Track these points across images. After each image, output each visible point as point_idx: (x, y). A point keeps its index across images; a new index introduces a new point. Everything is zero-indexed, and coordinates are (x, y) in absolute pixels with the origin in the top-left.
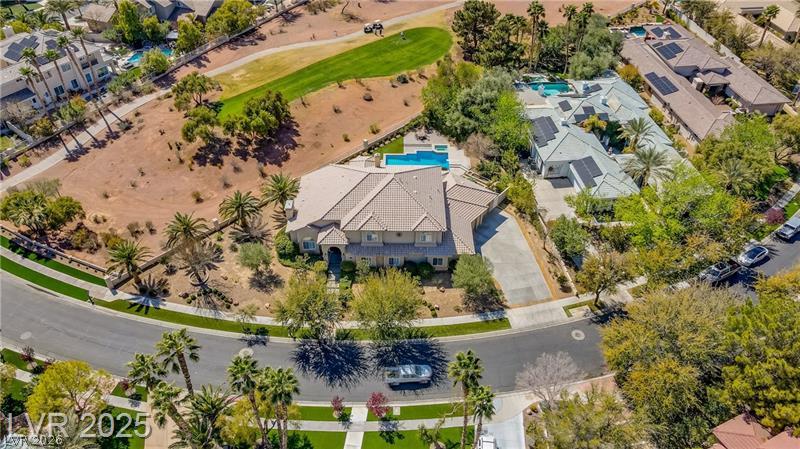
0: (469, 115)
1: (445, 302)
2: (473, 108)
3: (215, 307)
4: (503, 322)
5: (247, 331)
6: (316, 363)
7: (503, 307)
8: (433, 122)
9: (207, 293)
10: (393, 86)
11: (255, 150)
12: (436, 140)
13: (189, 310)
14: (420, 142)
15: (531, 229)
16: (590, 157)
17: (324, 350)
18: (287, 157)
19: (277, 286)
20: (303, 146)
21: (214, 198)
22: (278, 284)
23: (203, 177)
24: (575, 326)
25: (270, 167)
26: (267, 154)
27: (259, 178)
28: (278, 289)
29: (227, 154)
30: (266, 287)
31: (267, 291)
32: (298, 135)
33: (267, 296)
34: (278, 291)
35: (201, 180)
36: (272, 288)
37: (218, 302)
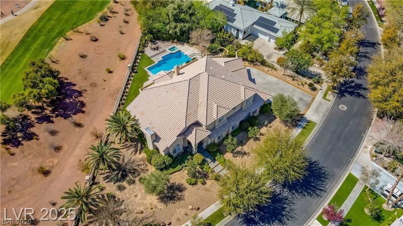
0: (181, 21)
2: (182, 15)
4: (310, 124)
6: (260, 219)
7: (302, 116)
8: (154, 35)
10: (102, 25)
11: (53, 111)
12: (167, 47)
14: (157, 52)
15: (266, 69)
16: (261, 17)
18: (83, 104)
19: (181, 191)
20: (85, 90)
21: (58, 163)
22: (180, 189)
23: (29, 154)
24: (336, 104)
25: (77, 118)
26: (65, 109)
27: (77, 129)
28: (184, 192)
29: (33, 126)
30: (175, 197)
31: (179, 199)
32: (75, 85)
33: (183, 202)
34: (186, 194)
35: (30, 157)
36: (179, 194)
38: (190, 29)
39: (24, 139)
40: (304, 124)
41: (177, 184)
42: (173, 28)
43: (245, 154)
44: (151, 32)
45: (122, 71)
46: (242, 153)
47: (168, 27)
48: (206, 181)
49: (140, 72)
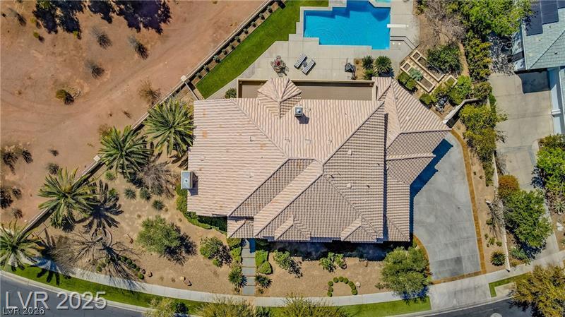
1: (367, 279)
3: (127, 277)
7: (427, 283)
9: (115, 259)
13: (101, 279)
15: (477, 168)
19: (188, 252)
22: (189, 248)
23: (61, 54)
24: (495, 307)
25: (147, 35)
27: (136, 56)
28: (190, 256)
29: (81, 9)
30: (176, 253)
31: (178, 260)
33: (180, 266)
34: (191, 259)
35: (60, 59)
36: (184, 254)
37: (129, 272)
39: (62, 23)
41: (190, 240)
43: (297, 271)
46: (294, 267)
48: (224, 264)
49: (289, 9)
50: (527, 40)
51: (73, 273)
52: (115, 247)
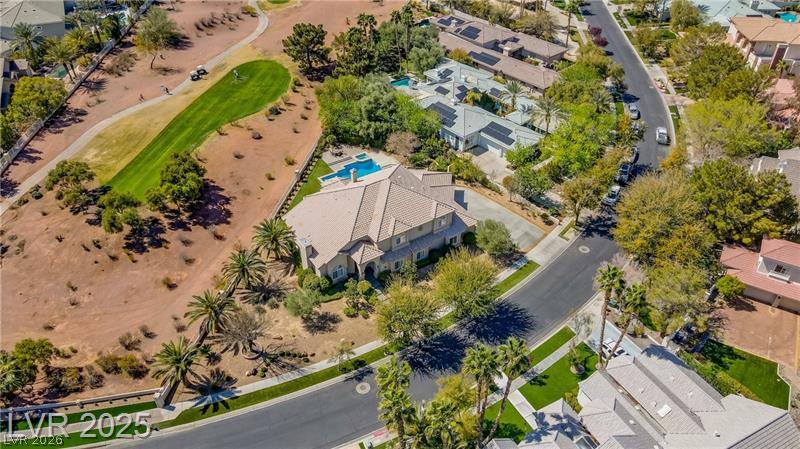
0: (377, 119)
2: (379, 112)
3: (293, 367)
4: (531, 265)
5: (345, 370)
6: (430, 363)
7: (522, 255)
8: (339, 137)
9: (274, 360)
10: (271, 120)
11: (190, 218)
12: (353, 154)
13: (270, 382)
14: (339, 158)
15: (488, 192)
16: (493, 123)
17: (425, 350)
18: (229, 214)
19: (335, 322)
20: (235, 198)
21: (187, 278)
22: (335, 320)
23: (155, 263)
24: (576, 244)
25: (220, 229)
26: (206, 217)
27: (217, 242)
28: (338, 324)
29: (163, 232)
30: (325, 327)
31: (330, 330)
32: (222, 190)
33: (335, 333)
34: (340, 326)
35: (155, 266)
36: (332, 325)
37: (293, 362)
38: (389, 131)
39: (151, 245)
40: (521, 265)
41: (331, 314)
42: (364, 127)
44: (335, 132)
45: (287, 178)
47: (358, 127)
48: (370, 315)
49: (310, 181)
50: (452, 129)
51: (238, 392)
52: (269, 351)
